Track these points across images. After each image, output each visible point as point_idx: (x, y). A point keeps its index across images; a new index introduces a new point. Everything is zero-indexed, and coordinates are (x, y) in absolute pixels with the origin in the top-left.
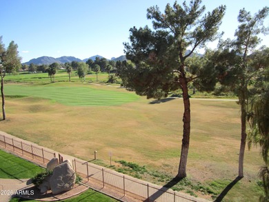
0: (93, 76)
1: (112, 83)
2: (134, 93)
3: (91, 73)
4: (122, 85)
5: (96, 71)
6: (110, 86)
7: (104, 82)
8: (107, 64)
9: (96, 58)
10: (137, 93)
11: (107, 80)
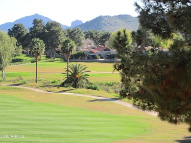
0: (26, 69)
1: (75, 86)
2: (154, 114)
3: (20, 61)
4: (123, 95)
5: (35, 55)
6: (71, 94)
7: (53, 84)
8: (63, 38)
9: (36, 22)
10: (162, 116)
11: (63, 78)
